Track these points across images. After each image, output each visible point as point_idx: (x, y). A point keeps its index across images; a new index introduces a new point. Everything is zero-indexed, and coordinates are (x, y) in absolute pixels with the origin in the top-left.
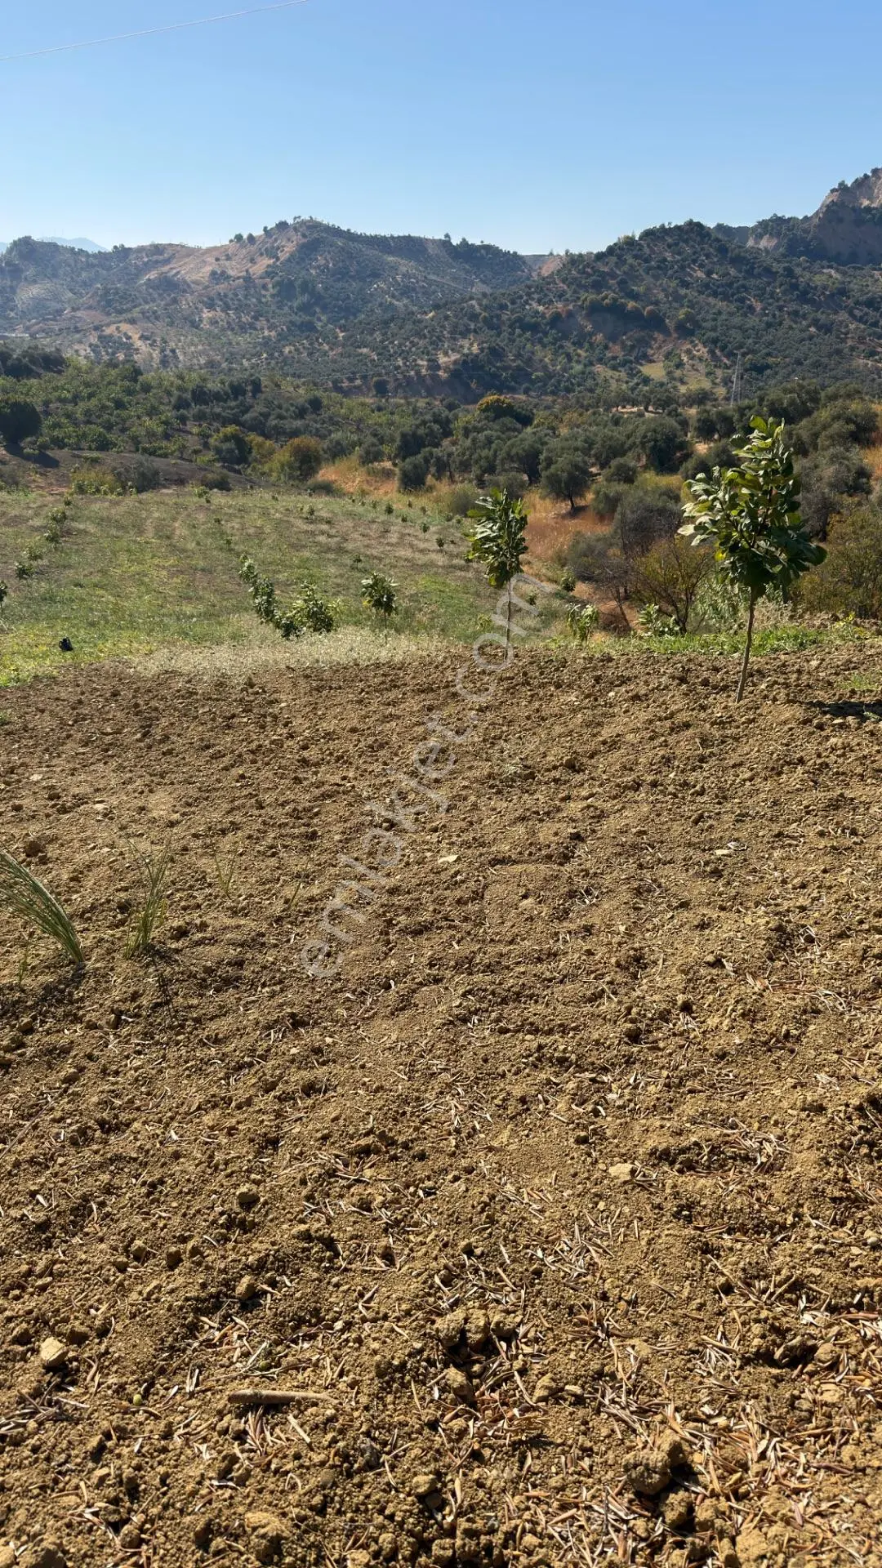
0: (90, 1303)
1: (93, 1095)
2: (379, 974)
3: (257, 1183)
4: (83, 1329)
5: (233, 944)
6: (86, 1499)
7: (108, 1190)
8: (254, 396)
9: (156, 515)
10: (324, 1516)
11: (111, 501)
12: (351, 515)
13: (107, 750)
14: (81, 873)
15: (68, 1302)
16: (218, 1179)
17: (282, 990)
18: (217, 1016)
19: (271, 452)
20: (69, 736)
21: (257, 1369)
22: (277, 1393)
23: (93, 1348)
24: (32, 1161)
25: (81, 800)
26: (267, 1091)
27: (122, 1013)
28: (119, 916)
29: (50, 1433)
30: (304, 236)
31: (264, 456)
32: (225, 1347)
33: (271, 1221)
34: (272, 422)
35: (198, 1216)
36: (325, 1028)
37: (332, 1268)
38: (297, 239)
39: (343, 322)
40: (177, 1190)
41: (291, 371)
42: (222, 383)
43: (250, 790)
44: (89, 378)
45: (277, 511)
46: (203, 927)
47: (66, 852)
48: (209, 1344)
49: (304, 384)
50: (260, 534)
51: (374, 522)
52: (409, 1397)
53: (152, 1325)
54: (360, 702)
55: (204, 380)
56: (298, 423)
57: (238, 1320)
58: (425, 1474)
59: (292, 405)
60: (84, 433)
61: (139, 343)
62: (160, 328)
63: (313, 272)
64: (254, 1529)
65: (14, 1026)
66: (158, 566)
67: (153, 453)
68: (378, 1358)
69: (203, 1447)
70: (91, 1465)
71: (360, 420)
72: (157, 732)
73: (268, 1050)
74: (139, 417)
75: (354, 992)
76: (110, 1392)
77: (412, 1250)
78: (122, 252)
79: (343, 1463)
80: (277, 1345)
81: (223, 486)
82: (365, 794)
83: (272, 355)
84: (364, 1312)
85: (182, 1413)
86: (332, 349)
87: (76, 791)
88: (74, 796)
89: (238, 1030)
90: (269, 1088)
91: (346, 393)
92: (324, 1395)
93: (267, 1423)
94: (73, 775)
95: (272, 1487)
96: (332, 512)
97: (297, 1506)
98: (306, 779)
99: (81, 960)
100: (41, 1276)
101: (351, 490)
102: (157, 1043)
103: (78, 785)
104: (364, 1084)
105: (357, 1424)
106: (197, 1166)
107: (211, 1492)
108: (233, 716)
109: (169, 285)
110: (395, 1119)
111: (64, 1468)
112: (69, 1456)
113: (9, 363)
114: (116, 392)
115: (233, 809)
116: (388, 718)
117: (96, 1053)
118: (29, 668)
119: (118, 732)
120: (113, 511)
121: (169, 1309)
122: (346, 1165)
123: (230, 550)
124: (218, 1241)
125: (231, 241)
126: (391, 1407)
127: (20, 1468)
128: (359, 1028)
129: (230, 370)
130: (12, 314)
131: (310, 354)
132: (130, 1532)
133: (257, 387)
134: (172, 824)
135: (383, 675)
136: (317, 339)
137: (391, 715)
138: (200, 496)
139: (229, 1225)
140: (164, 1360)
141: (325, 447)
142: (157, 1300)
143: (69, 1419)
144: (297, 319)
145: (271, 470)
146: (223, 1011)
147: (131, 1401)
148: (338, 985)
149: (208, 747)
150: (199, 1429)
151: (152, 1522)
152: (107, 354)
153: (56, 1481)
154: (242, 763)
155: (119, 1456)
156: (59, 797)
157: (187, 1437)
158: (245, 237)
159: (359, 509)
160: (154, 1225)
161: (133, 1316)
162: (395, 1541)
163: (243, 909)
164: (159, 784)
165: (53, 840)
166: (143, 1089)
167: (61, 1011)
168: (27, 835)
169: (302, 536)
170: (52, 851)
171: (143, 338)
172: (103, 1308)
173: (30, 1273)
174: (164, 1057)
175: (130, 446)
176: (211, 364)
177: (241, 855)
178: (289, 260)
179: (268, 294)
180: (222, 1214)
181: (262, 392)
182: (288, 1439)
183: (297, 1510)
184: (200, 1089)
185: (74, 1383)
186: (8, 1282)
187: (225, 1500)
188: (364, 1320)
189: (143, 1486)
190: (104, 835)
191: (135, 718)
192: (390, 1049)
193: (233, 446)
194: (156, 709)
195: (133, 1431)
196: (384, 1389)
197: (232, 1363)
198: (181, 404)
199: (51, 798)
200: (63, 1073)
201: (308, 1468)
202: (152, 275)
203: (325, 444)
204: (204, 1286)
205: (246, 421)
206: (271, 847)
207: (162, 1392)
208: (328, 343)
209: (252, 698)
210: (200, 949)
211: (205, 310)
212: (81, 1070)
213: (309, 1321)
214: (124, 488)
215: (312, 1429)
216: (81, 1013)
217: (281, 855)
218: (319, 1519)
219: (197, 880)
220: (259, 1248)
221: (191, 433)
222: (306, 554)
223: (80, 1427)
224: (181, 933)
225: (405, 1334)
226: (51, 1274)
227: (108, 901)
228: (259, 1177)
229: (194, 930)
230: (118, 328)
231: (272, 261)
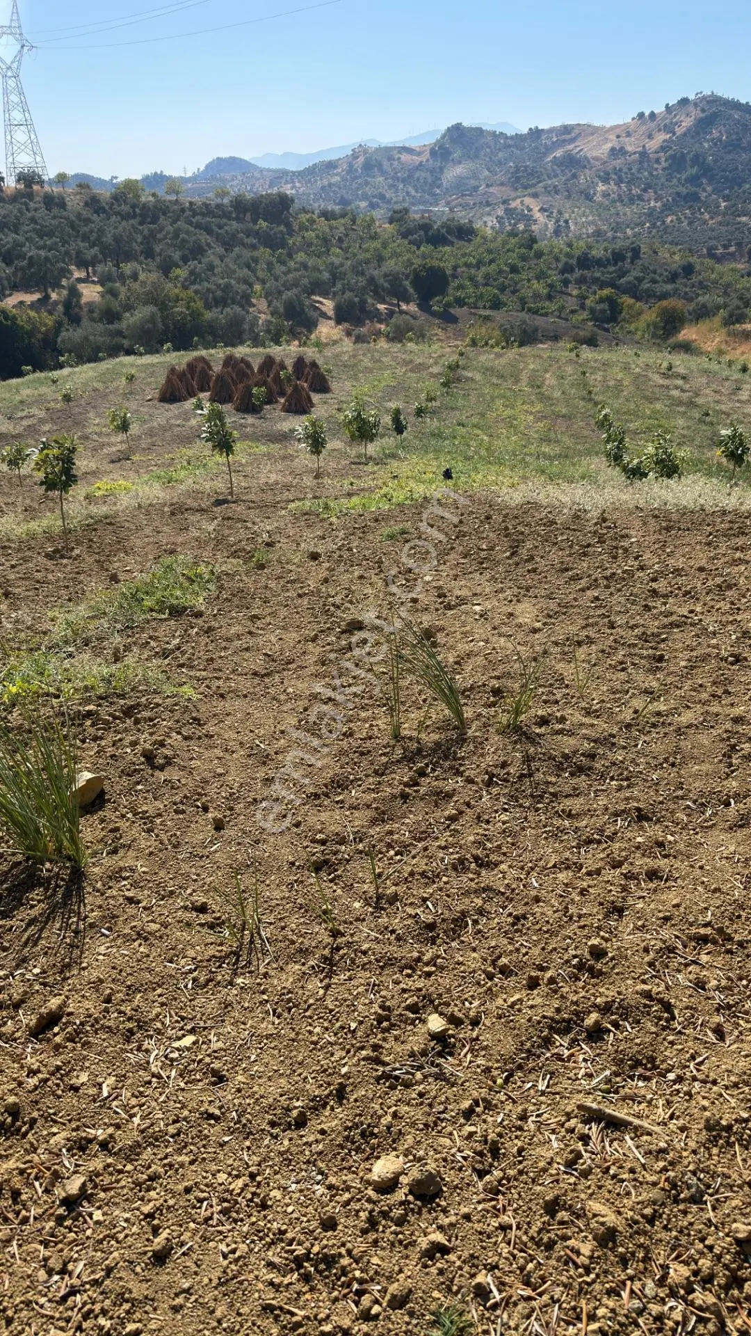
0: (466, 996)
1: (469, 835)
2: (720, 792)
3: (607, 940)
4: (461, 1015)
5: (588, 739)
6: (458, 1144)
7: (481, 912)
8: (632, 262)
9: (532, 366)
10: (653, 1226)
11: (496, 354)
12: (706, 372)
13: (482, 563)
14: (463, 659)
15: (448, 991)
16: (571, 928)
17: (628, 786)
18: (570, 795)
19: (639, 314)
20: (452, 548)
21: (600, 1090)
22: (616, 1114)
23: (466, 1032)
24: (423, 874)
25: (462, 601)
26: (614, 867)
27: (494, 775)
28: (492, 699)
29: (433, 1087)
30: (703, 110)
31: (633, 316)
32: (571, 1065)
33: (617, 974)
34: (646, 285)
35: (554, 953)
36: (667, 827)
37: (668, 1027)
38: (696, 113)
39: (727, 192)
40: (537, 927)
41: (670, 239)
42: (606, 250)
43: (603, 611)
44: (492, 246)
45: (637, 366)
46: (562, 720)
47: (451, 641)
48: (559, 1057)
49: (680, 251)
50: (619, 387)
51: (727, 379)
52: (733, 1155)
53: (515, 1029)
54: (709, 544)
55: (590, 247)
56: (669, 287)
57: (584, 1046)
58: (744, 1223)
59: (666, 270)
60: (482, 294)
61: (537, 215)
62: (558, 201)
63: (706, 145)
64: (595, 1215)
65: (412, 768)
66: (526, 411)
67: (535, 312)
68: (707, 1114)
69: (553, 1137)
70: (462, 1121)
71: (728, 285)
72: (524, 553)
73: (615, 834)
74: (529, 280)
75: (695, 802)
76: (479, 1070)
77: (741, 1033)
78: (536, 133)
79: (672, 1189)
80: (616, 1076)
81: (591, 342)
82: (711, 629)
83: (655, 224)
84: (695, 1072)
85: (535, 1104)
86: (712, 218)
87: (459, 593)
88: (457, 597)
89: (589, 810)
90: (616, 865)
91: (719, 260)
92: (657, 1129)
93: (607, 1136)
94: (455, 580)
95: (610, 1187)
96: (689, 369)
97: (630, 1210)
98: (655, 608)
99: (464, 728)
100: (427, 964)
101: (709, 349)
102: (521, 806)
103: (460, 589)
104: (703, 883)
105: (686, 1162)
106: (555, 912)
107: (558, 1174)
108: (589, 546)
109: (573, 163)
110: (731, 919)
111: (442, 1116)
112: (446, 1108)
113: (430, 233)
114: (513, 258)
115: (587, 625)
116: (736, 562)
117: (473, 803)
118: (420, 490)
119: (492, 549)
120: (497, 362)
121: (529, 1020)
122: (685, 947)
123: (590, 400)
124: (570, 978)
125: (633, 119)
126: (716, 1158)
127: (408, 1104)
128: (697, 833)
129: (614, 238)
130: (438, 191)
131: (690, 224)
132: (491, 1182)
133: (636, 253)
134: (535, 631)
135: (730, 522)
136: (699, 209)
137: (740, 559)
138: (571, 350)
139: (581, 967)
140: (522, 1059)
141: (691, 308)
142: (519, 1010)
143: (447, 1080)
144: (683, 190)
145: (637, 329)
146: (575, 792)
147: (495, 1082)
148: (680, 793)
149: (567, 570)
150: (549, 1122)
151: (509, 1181)
152: (510, 225)
153: (436, 1124)
154: (597, 587)
155: (485, 1121)
156: (445, 596)
157: (539, 1125)
158: (647, 114)
159: (714, 366)
160: (518, 950)
161: (500, 1017)
162: (711, 1268)
163: (596, 711)
164: (525, 596)
165: (442, 629)
166: (509, 839)
167: (447, 764)
168: (421, 623)
169: (657, 390)
170: (440, 638)
171: (542, 210)
172: (476, 1003)
173: (419, 960)
174: (526, 818)
175: (518, 306)
176: (598, 233)
177: (595, 665)
178: (685, 135)
179: (660, 167)
180: (575, 957)
181: (640, 258)
182: (624, 1154)
183: (631, 1213)
184: (555, 851)
185: (451, 1054)
186: (403, 962)
187: (570, 1184)
188: (694, 1079)
189: (503, 1151)
190: (481, 631)
191: (505, 539)
192: (727, 858)
193: (607, 307)
194: (522, 533)
195: (496, 1106)
196: (712, 1142)
197: (577, 1079)
198: (567, 269)
199: (439, 596)
200: (448, 812)
201: (641, 1183)
202: (559, 153)
203: (692, 306)
204: (558, 1010)
205: (621, 284)
206: (621, 663)
207: (519, 1083)
208: (709, 213)
209: (605, 531)
210: (560, 737)
211: (600, 184)
212: (461, 813)
213: (645, 1065)
214: (507, 343)
215: (646, 1153)
216: (462, 769)
217: (629, 671)
218: (648, 1227)
219: (557, 680)
220: (607, 993)
221: (570, 295)
222: (658, 406)
223: (455, 1089)
224: (543, 721)
225: (733, 1102)
226: (435, 965)
227: (484, 685)
228: (607, 935)
229: (554, 721)
230: (522, 202)
231: (668, 136)
